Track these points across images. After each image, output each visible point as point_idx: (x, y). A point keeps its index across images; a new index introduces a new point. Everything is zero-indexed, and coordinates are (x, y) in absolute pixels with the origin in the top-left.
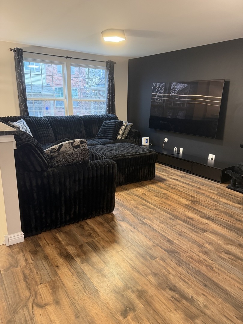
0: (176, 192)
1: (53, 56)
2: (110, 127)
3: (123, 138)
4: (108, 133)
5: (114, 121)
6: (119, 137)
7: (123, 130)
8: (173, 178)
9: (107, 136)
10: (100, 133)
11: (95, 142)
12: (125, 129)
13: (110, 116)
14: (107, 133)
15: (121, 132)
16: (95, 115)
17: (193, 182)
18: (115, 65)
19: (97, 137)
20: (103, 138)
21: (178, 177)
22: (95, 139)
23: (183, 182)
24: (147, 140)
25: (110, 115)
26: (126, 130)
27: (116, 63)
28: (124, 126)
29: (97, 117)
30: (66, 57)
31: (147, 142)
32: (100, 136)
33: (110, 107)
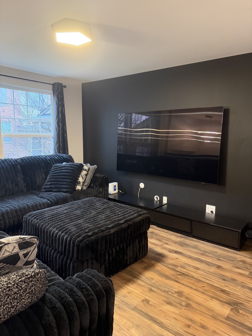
2: (65, 174)
3: (85, 188)
4: (62, 183)
5: (70, 165)
6: (79, 187)
7: (84, 177)
8: (173, 250)
9: (60, 188)
10: (49, 183)
11: (42, 199)
12: (86, 175)
13: (62, 157)
14: (60, 183)
15: (81, 180)
16: (39, 156)
17: (202, 254)
18: (64, 89)
19: (44, 190)
20: (54, 190)
21: (176, 245)
22: (41, 194)
24: (115, 186)
25: (62, 155)
26: (88, 176)
27: (65, 87)
28: (86, 170)
29: (42, 159)
31: (115, 190)
32: (50, 188)
33: (60, 144)
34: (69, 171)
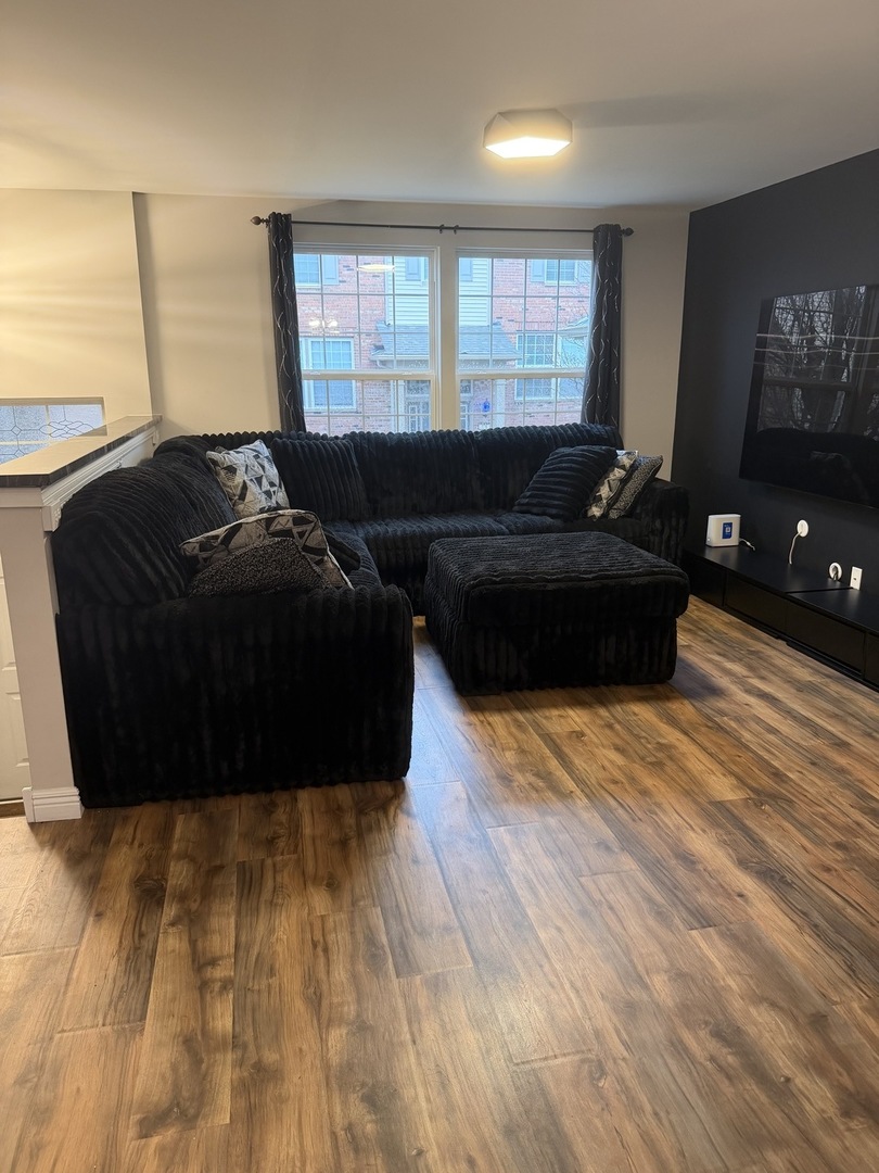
0: (720, 747)
1: (392, 226)
2: (564, 472)
3: (614, 515)
4: (553, 494)
5: (583, 450)
7: (615, 485)
9: (547, 505)
10: (531, 493)
12: (624, 481)
14: (548, 494)
15: (604, 491)
17: (835, 716)
18: (625, 239)
19: (516, 507)
20: (535, 510)
22: (505, 516)
23: (789, 713)
25: (593, 427)
26: (629, 485)
27: (629, 232)
28: (623, 467)
30: (441, 228)
31: (726, 536)
32: (527, 504)
34: (574, 465)
